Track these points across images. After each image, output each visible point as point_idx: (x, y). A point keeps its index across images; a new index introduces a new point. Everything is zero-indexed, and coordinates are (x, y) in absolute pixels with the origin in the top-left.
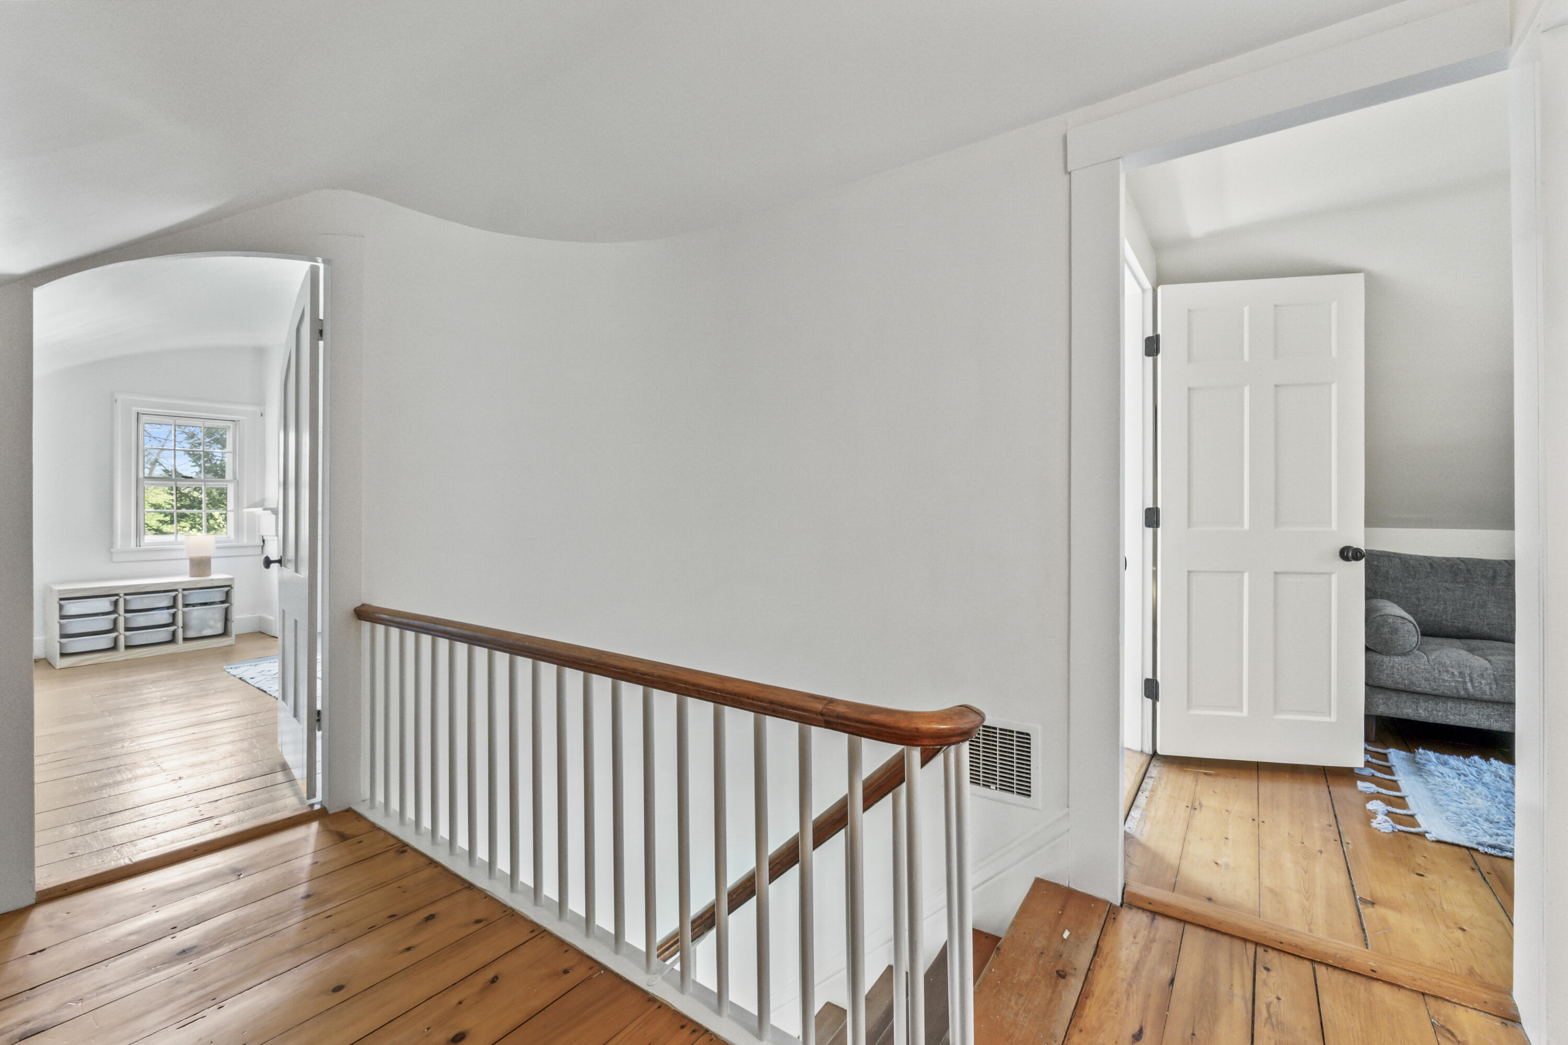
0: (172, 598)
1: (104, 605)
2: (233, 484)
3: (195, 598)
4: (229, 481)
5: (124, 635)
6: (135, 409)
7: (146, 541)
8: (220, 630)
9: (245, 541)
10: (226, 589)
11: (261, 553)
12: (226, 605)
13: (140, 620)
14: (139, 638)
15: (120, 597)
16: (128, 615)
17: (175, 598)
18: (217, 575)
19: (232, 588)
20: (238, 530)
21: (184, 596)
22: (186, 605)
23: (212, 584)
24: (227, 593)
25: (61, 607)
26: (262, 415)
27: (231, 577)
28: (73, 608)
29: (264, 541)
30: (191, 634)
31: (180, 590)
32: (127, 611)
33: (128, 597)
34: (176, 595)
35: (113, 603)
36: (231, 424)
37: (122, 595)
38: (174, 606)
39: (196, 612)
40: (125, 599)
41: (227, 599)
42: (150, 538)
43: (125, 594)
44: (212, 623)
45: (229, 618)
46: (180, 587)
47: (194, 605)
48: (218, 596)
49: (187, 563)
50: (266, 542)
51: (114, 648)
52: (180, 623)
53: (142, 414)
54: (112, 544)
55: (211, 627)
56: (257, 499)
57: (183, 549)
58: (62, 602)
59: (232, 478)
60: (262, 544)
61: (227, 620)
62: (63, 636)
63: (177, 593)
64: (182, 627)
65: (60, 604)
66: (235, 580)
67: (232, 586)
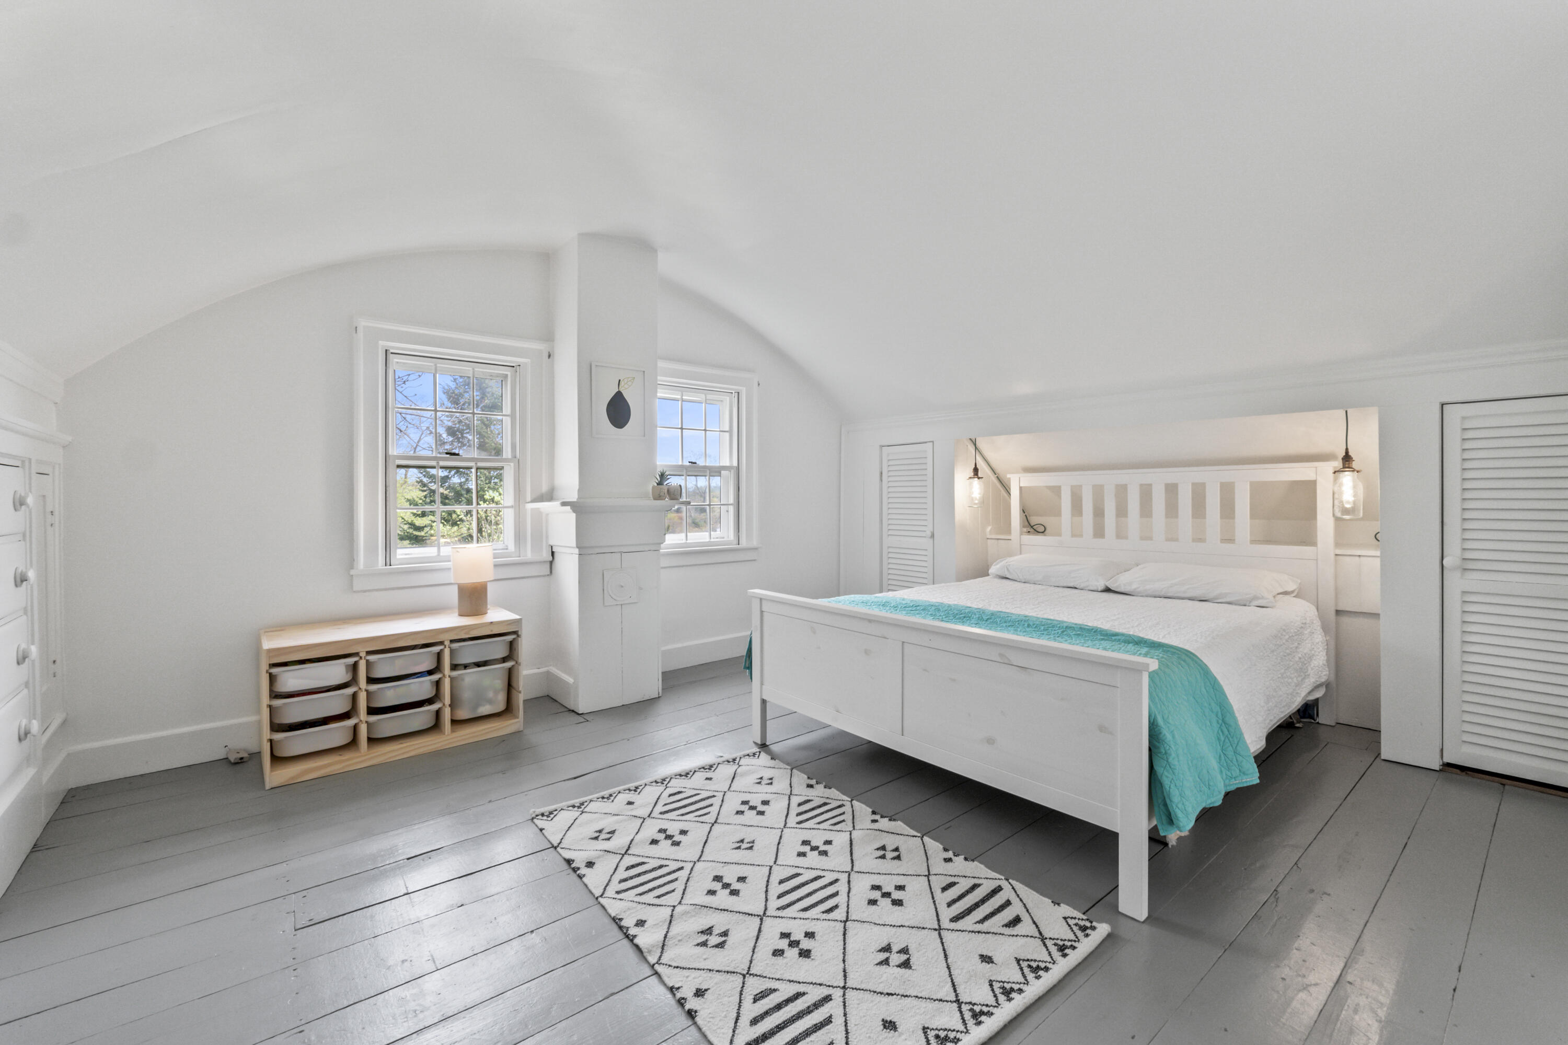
0: (436, 656)
1: (336, 672)
2: (512, 464)
3: (469, 653)
4: (507, 460)
5: (366, 722)
6: (383, 344)
7: (398, 557)
8: (501, 707)
9: (529, 555)
10: (510, 638)
11: (549, 573)
12: (509, 664)
13: (390, 695)
14: (389, 724)
15: (361, 658)
16: (374, 687)
17: (439, 656)
18: (497, 615)
19: (518, 636)
20: (519, 537)
21: (452, 652)
22: (454, 667)
23: (492, 631)
24: (512, 644)
25: (272, 679)
26: (549, 356)
27: (518, 617)
28: (292, 680)
29: (553, 553)
30: (463, 714)
31: (447, 643)
32: (371, 680)
33: (372, 658)
34: (442, 650)
35: (351, 669)
36: (508, 372)
37: (363, 654)
38: (437, 669)
39: (470, 677)
40: (367, 661)
41: (511, 653)
42: (405, 553)
43: (369, 653)
44: (490, 694)
45: (514, 684)
46: (446, 638)
47: (466, 667)
48: (497, 649)
49: (455, 590)
50: (556, 555)
51: (353, 743)
52: (447, 700)
53: (392, 353)
54: (351, 562)
55: (490, 702)
56: (545, 488)
57: (449, 569)
58: (275, 671)
59: (510, 456)
60: (551, 558)
61: (510, 687)
62: (276, 727)
63: (441, 647)
64: (450, 706)
65: (271, 675)
66: (524, 623)
67: (519, 633)
